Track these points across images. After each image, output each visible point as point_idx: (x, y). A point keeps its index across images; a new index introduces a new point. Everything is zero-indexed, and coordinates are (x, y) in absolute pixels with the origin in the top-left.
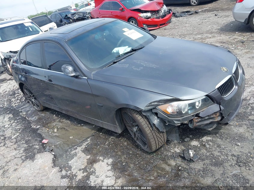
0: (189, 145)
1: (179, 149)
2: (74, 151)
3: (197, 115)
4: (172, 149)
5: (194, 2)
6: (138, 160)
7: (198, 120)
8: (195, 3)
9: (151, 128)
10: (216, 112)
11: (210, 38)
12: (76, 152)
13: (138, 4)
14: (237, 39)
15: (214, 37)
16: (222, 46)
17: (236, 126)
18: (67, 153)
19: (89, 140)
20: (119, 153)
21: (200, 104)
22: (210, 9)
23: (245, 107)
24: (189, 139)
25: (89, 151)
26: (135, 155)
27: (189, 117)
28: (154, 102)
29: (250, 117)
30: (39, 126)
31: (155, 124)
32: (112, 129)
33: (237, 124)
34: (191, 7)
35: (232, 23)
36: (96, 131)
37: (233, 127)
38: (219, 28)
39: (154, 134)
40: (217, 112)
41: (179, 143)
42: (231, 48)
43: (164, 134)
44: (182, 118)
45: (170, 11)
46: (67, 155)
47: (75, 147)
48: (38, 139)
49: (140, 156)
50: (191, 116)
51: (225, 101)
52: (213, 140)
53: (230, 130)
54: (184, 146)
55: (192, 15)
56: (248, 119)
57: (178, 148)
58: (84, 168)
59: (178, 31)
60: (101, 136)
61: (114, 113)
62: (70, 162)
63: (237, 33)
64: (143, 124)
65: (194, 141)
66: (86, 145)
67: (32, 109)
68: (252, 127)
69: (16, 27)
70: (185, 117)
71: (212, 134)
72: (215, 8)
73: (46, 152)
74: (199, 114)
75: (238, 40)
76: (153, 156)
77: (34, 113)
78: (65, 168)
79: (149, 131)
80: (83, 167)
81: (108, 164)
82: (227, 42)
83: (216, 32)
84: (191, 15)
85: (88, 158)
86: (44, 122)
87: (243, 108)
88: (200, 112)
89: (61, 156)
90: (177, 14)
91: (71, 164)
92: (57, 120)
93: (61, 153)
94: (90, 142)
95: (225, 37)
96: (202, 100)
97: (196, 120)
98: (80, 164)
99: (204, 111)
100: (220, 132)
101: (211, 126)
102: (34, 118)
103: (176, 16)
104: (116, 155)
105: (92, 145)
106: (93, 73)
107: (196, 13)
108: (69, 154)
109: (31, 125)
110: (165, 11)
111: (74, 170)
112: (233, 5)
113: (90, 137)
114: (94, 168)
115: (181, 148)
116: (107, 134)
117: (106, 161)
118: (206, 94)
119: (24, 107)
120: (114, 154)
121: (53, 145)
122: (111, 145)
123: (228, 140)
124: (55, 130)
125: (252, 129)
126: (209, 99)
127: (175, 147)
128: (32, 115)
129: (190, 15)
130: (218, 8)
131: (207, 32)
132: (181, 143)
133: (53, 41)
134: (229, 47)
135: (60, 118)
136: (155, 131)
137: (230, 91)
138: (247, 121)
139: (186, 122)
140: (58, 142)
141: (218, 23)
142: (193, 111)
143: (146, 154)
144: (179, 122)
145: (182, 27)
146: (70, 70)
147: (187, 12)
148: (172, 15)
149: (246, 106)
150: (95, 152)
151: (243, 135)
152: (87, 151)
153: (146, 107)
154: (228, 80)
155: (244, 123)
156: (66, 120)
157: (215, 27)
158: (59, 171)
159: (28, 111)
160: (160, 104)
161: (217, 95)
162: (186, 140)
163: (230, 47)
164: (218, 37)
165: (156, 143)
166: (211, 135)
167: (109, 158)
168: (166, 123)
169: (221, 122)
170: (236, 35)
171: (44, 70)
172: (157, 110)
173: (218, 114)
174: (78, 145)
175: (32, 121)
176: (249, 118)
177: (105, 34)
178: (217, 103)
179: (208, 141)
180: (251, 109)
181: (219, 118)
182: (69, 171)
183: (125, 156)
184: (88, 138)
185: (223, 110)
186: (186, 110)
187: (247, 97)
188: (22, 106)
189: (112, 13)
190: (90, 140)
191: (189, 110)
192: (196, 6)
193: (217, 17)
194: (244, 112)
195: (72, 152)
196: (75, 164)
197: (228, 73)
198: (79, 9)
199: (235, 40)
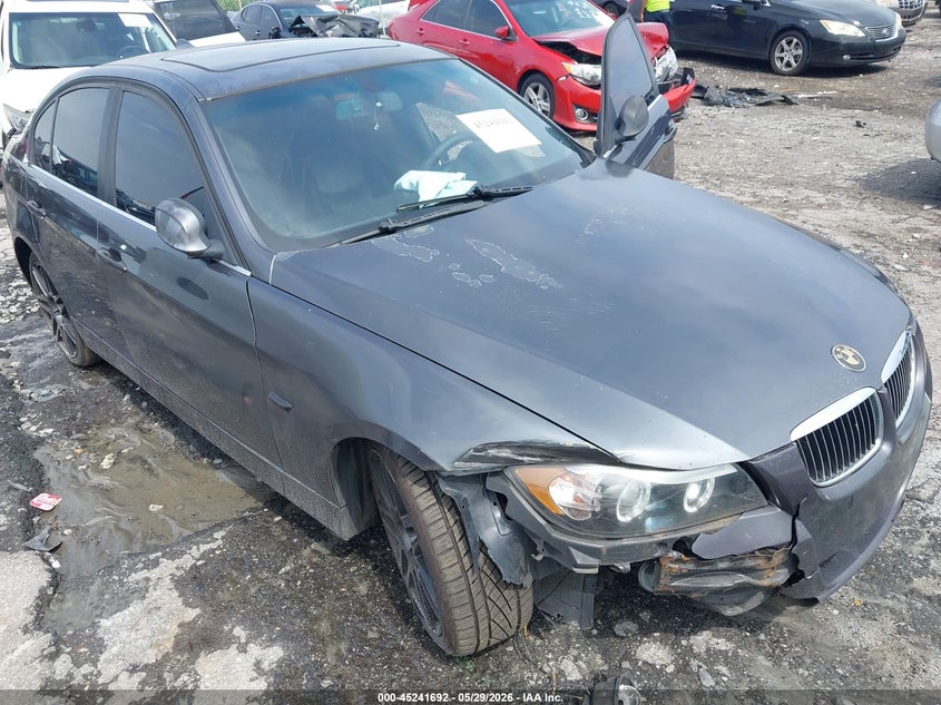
0: (627, 656)
1: (579, 667)
2: (144, 574)
3: (683, 546)
4: (550, 656)
5: (786, 60)
6: (393, 680)
7: (682, 566)
8: (788, 65)
9: (466, 560)
10: (772, 548)
11: (820, 206)
12: (147, 579)
13: (570, 25)
14: (926, 231)
15: (835, 205)
16: (857, 247)
17: (852, 611)
18: (111, 574)
19: (219, 535)
20: (324, 626)
21: (708, 496)
22: (840, 99)
23: (903, 532)
24: (632, 627)
25: (200, 585)
26: (387, 651)
27: (641, 545)
28: (499, 445)
29: (918, 583)
30: (50, 431)
31: (485, 541)
32: (320, 515)
33: (858, 601)
34: (770, 76)
35: (914, 168)
36: (261, 504)
37: (836, 612)
38: (861, 174)
39: (475, 589)
40: (776, 548)
41: (588, 635)
42: (892, 264)
43: (521, 593)
44: (611, 544)
45: (689, 77)
46: (106, 584)
47: (152, 556)
48: (18, 486)
49: (405, 662)
50: (651, 543)
51: (823, 502)
52: (735, 654)
53: (820, 626)
54: (605, 654)
55: (770, 108)
56: (908, 587)
57: (576, 659)
58: (153, 665)
59: (702, 159)
60: (276, 531)
61: (328, 449)
62: (105, 623)
63: (926, 207)
64: (434, 531)
65: (655, 640)
66: (202, 557)
67: (51, 351)
68: (918, 633)
69: (88, 21)
70: (625, 542)
71: (739, 626)
72: (860, 99)
73: (25, 554)
74: (691, 540)
75: (928, 236)
76: (462, 675)
77: (54, 371)
78: (77, 645)
79: (457, 569)
80: (151, 657)
81: (263, 666)
82: (884, 239)
83: (846, 189)
84: (765, 108)
85: (187, 620)
86: (79, 415)
87: (895, 533)
88: (698, 535)
89: (83, 583)
90: (713, 94)
91: (107, 631)
92: (130, 421)
93: (88, 568)
94: (219, 548)
95: (876, 216)
96: (720, 481)
97: (673, 561)
98: (146, 642)
99: (716, 531)
100: (777, 625)
101: (737, 597)
102: (44, 392)
103: (708, 99)
104: (309, 632)
105: (224, 561)
106: (282, 256)
107: (787, 101)
108: (121, 581)
109: (22, 419)
110: (667, 70)
111: (109, 661)
112: (932, 101)
113: (229, 522)
114: (196, 673)
115: (588, 663)
116: (300, 525)
117: (255, 650)
118: (743, 457)
119: (27, 336)
120: (300, 623)
121: (68, 527)
122: (299, 582)
123: (801, 671)
124: (106, 463)
125: (916, 639)
126: (752, 480)
127: (565, 653)
128: (41, 378)
129: (760, 105)
130: (872, 100)
131: (812, 183)
132: (595, 636)
133: (153, 90)
134: (885, 259)
135: (142, 414)
136: (482, 575)
137: (853, 461)
138: (903, 598)
139: (625, 566)
140: (97, 514)
141: (859, 157)
142: (667, 522)
143: (433, 655)
144: (595, 562)
145: (721, 147)
146: (184, 225)
147: (753, 92)
148: (690, 92)
149: (910, 525)
150: (227, 597)
151: (871, 662)
152: (194, 584)
153: (461, 459)
154: (856, 409)
155: (890, 603)
156: (165, 426)
157: (849, 168)
158: (45, 652)
159: (34, 357)
160: (526, 459)
161: (794, 470)
162: (619, 629)
163: (891, 257)
164: (851, 211)
165: (477, 628)
166: (733, 630)
167: (271, 642)
168: (537, 553)
169: (785, 591)
170: (922, 214)
171: (105, 204)
172: (505, 483)
173: (778, 557)
174: (168, 546)
175: (31, 403)
176: (914, 585)
177: (379, 104)
178: (785, 507)
179: (712, 656)
180: (928, 546)
181: (781, 576)
182: (86, 661)
183: (343, 646)
184: (220, 526)
185: (807, 544)
186: (637, 512)
187: (921, 486)
188: (20, 333)
189: (465, 40)
190: (223, 538)
191: (647, 514)
192: (790, 75)
193: (861, 132)
194: (899, 553)
195: (135, 577)
196: (124, 635)
197: (859, 376)
198: (357, 6)
199: (916, 235)
